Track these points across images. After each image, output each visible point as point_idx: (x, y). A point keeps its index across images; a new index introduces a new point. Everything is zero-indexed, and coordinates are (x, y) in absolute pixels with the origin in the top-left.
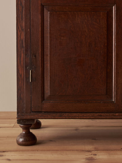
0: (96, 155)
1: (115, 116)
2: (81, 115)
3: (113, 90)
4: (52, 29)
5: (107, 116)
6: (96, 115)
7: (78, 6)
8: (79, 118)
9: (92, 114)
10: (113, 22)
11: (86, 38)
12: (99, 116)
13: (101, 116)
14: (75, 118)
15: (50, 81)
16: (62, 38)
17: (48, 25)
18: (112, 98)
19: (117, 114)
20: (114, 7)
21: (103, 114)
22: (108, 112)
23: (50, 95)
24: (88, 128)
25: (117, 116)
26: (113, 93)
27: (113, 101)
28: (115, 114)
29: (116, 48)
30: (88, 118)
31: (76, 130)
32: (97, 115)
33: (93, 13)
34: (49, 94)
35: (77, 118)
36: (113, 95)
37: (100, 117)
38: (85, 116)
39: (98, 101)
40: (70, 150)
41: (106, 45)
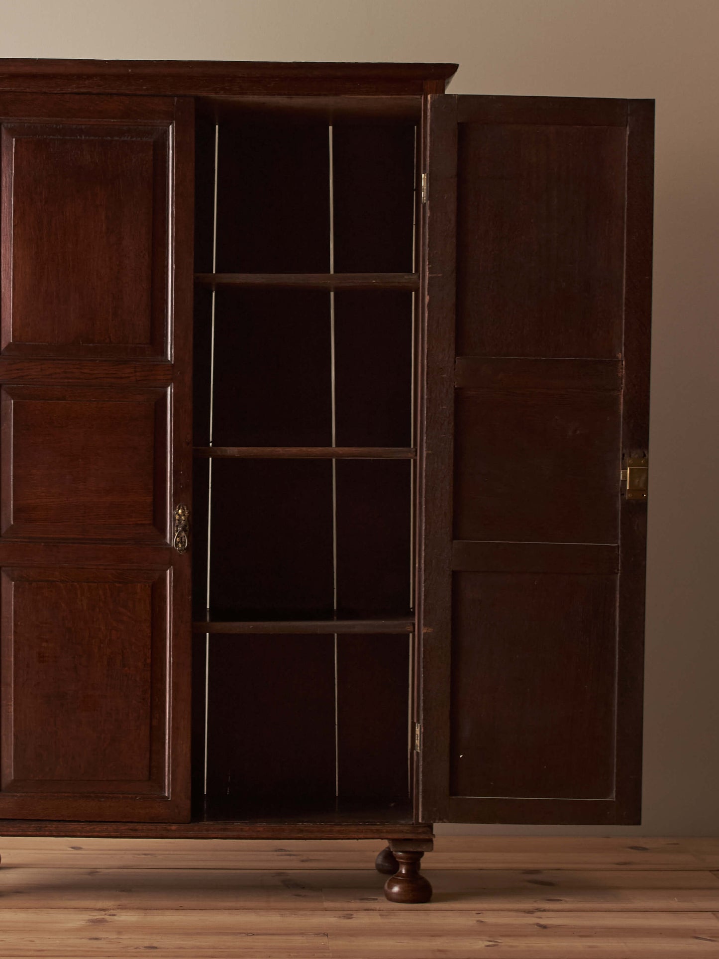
0: (114, 915)
1: (168, 830)
2: (88, 827)
3: (167, 769)
4: (19, 623)
5: (152, 830)
6: (123, 827)
7: (83, 568)
8: (84, 834)
9: (114, 826)
10: (166, 607)
11: (102, 645)
12: (131, 830)
13: (136, 830)
14: (74, 834)
15: (16, 745)
16: (44, 644)
17: (11, 614)
18: (162, 788)
19: (174, 827)
20: (168, 571)
21: (139, 827)
22: (153, 821)
23: (15, 780)
24: (125, 870)
25: (175, 831)
26: (167, 778)
27: (167, 795)
28: (169, 828)
29: (173, 670)
30: (104, 834)
31: (91, 873)
32: (126, 827)
33: (117, 585)
34: (13, 778)
35: (79, 834)
36: (167, 781)
37: (132, 834)
38: (98, 829)
39: (130, 796)
40: (60, 908)
41: (149, 661)
